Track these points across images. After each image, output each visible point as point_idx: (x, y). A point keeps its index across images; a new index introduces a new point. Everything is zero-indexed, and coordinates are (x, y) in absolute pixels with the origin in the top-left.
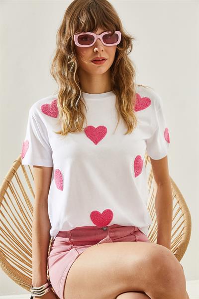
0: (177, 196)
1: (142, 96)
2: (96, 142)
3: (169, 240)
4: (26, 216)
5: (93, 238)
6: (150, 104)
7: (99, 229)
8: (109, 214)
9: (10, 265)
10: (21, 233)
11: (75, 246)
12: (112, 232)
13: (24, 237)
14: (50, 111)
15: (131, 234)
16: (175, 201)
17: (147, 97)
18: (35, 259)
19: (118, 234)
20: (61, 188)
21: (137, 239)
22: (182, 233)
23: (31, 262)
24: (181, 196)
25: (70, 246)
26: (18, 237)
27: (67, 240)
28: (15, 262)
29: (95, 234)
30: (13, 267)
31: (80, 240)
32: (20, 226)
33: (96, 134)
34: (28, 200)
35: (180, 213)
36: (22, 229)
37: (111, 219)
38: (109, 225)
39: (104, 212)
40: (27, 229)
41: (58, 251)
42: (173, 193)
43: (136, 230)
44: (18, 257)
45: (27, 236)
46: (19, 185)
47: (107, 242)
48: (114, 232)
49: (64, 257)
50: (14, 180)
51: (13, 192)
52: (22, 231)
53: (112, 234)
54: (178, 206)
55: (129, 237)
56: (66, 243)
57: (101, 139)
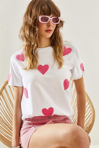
0: (88, 101)
1: (67, 47)
2: (43, 74)
3: (83, 123)
4: (10, 110)
5: (43, 121)
6: (71, 51)
7: (47, 117)
8: (51, 110)
9: (1, 135)
10: (7, 119)
11: (34, 125)
12: (53, 119)
13: (9, 121)
14: (20, 58)
15: (63, 120)
16: (87, 103)
17: (70, 47)
18: (14, 132)
19: (56, 120)
20: (27, 97)
21: (66, 122)
22: (90, 119)
23: (12, 133)
24: (90, 101)
25: (32, 125)
26: (6, 121)
27: (30, 122)
28: (3, 133)
29: (45, 120)
30: (2, 136)
31: (37, 122)
32: (7, 115)
33: (43, 69)
34: (11, 102)
35: (90, 109)
36: (8, 116)
37: (53, 112)
38: (52, 115)
39: (49, 109)
40: (10, 117)
41: (26, 128)
42: (86, 99)
43: (66, 117)
44: (5, 131)
45: (11, 120)
46: (7, 94)
47: (50, 123)
48: (54, 118)
49: (28, 131)
50: (4, 91)
51: (3, 98)
52: (8, 118)
53: (53, 120)
54: (88, 106)
55: (62, 121)
56: (30, 124)
57: (46, 72)
